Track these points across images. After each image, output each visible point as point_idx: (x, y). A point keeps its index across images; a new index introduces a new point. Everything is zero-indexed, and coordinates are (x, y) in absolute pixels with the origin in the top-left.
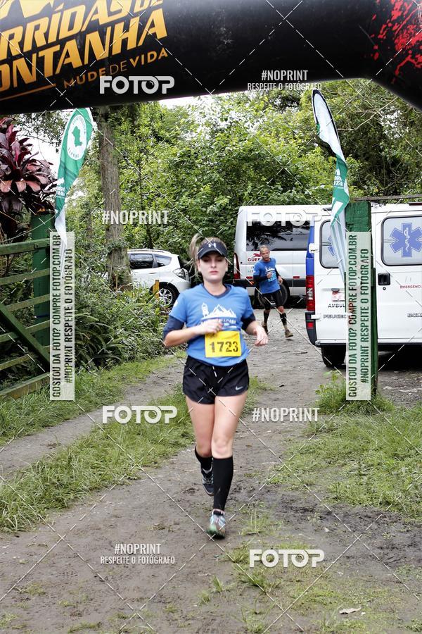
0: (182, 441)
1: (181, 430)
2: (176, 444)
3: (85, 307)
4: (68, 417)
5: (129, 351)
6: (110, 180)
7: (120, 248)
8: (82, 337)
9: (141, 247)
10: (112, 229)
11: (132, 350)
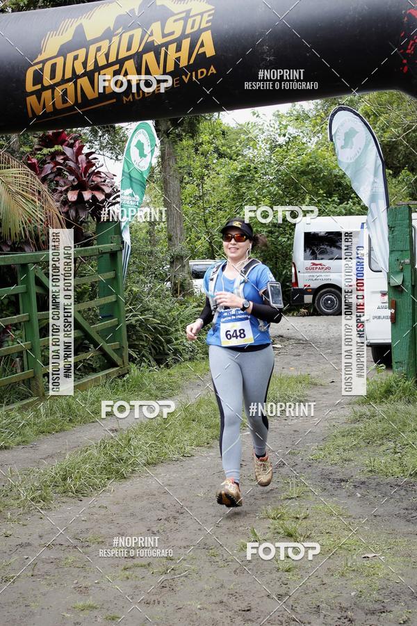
3: (148, 310)
5: (189, 353)
6: (172, 192)
7: (182, 257)
8: (145, 338)
9: (204, 258)
10: (174, 239)
11: (192, 351)
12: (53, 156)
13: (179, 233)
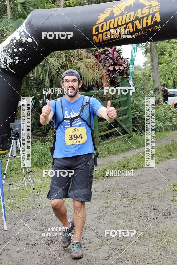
0: (169, 157)
1: (169, 153)
2: (167, 158)
3: (142, 111)
4: (131, 149)
5: (159, 129)
6: (154, 62)
7: (158, 89)
8: (140, 123)
9: (171, 88)
10: (155, 81)
11: (161, 128)
12: (105, 51)
13: (157, 79)
